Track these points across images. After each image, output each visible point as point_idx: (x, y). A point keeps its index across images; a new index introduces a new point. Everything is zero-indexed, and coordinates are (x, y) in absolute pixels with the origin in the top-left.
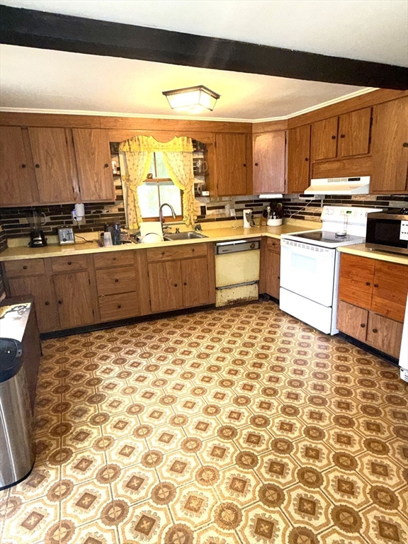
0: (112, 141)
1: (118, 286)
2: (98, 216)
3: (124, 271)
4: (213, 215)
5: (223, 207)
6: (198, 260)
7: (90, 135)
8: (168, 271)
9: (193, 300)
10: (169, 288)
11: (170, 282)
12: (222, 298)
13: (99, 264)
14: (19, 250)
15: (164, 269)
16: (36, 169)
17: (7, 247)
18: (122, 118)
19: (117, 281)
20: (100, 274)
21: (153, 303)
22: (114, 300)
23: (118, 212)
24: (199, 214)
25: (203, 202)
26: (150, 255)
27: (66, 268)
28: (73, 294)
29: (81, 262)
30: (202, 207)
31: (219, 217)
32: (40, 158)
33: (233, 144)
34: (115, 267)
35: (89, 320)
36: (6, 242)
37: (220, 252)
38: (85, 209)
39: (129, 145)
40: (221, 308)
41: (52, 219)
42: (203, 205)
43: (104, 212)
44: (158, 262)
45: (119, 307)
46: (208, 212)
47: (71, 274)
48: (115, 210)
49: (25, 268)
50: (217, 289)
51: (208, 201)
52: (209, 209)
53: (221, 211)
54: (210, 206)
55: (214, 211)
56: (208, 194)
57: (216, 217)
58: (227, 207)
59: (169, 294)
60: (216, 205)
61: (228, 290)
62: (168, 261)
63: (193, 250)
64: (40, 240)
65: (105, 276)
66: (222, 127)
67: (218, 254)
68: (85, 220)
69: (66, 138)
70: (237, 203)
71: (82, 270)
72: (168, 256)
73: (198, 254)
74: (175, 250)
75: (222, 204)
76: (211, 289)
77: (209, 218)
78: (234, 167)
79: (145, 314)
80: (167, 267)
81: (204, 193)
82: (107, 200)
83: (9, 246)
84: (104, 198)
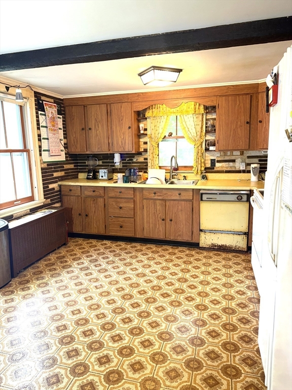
0: (135, 110)
1: (121, 211)
2: (130, 163)
3: (125, 202)
4: (222, 167)
5: (234, 161)
6: (184, 202)
7: (121, 107)
8: (158, 208)
9: (177, 235)
10: (158, 221)
11: (159, 216)
12: (206, 240)
13: (112, 194)
14: (82, 180)
15: (155, 204)
16: (90, 131)
17: (77, 177)
18: (142, 93)
19: (121, 208)
20: (111, 201)
21: (145, 230)
22: (119, 221)
23: (144, 161)
24: (209, 165)
25: (213, 155)
26: (145, 193)
27: (91, 193)
28: (95, 212)
29: (100, 191)
30: (211, 160)
31: (229, 169)
32: (92, 124)
33: (236, 104)
34: (121, 198)
35: (102, 232)
36: (78, 175)
37: (203, 199)
38: (121, 157)
39: (152, 112)
40: (204, 249)
41: (103, 162)
42: (213, 158)
43: (135, 160)
44: (152, 199)
45: (121, 227)
46: (217, 165)
47: (95, 199)
48: (141, 159)
49: (70, 190)
50: (201, 230)
51: (219, 155)
52: (218, 161)
53: (231, 164)
54: (219, 159)
55: (223, 163)
56: (215, 149)
57: (225, 169)
58: (238, 161)
59: (158, 226)
60: (227, 158)
61: (212, 235)
62: (160, 200)
63: (180, 194)
64: (91, 175)
65: (114, 204)
66: (225, 91)
67: (202, 200)
68: (122, 165)
69: (107, 110)
70: (249, 157)
71: (101, 197)
72: (158, 196)
73: (184, 198)
74: (164, 192)
75: (233, 158)
76: (196, 230)
77: (218, 169)
78: (237, 125)
79: (139, 237)
80: (158, 204)
81: (211, 148)
82: (129, 151)
83: (79, 177)
84: (127, 150)
